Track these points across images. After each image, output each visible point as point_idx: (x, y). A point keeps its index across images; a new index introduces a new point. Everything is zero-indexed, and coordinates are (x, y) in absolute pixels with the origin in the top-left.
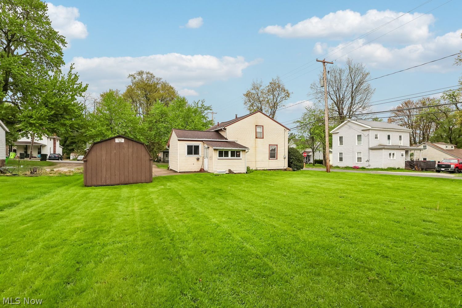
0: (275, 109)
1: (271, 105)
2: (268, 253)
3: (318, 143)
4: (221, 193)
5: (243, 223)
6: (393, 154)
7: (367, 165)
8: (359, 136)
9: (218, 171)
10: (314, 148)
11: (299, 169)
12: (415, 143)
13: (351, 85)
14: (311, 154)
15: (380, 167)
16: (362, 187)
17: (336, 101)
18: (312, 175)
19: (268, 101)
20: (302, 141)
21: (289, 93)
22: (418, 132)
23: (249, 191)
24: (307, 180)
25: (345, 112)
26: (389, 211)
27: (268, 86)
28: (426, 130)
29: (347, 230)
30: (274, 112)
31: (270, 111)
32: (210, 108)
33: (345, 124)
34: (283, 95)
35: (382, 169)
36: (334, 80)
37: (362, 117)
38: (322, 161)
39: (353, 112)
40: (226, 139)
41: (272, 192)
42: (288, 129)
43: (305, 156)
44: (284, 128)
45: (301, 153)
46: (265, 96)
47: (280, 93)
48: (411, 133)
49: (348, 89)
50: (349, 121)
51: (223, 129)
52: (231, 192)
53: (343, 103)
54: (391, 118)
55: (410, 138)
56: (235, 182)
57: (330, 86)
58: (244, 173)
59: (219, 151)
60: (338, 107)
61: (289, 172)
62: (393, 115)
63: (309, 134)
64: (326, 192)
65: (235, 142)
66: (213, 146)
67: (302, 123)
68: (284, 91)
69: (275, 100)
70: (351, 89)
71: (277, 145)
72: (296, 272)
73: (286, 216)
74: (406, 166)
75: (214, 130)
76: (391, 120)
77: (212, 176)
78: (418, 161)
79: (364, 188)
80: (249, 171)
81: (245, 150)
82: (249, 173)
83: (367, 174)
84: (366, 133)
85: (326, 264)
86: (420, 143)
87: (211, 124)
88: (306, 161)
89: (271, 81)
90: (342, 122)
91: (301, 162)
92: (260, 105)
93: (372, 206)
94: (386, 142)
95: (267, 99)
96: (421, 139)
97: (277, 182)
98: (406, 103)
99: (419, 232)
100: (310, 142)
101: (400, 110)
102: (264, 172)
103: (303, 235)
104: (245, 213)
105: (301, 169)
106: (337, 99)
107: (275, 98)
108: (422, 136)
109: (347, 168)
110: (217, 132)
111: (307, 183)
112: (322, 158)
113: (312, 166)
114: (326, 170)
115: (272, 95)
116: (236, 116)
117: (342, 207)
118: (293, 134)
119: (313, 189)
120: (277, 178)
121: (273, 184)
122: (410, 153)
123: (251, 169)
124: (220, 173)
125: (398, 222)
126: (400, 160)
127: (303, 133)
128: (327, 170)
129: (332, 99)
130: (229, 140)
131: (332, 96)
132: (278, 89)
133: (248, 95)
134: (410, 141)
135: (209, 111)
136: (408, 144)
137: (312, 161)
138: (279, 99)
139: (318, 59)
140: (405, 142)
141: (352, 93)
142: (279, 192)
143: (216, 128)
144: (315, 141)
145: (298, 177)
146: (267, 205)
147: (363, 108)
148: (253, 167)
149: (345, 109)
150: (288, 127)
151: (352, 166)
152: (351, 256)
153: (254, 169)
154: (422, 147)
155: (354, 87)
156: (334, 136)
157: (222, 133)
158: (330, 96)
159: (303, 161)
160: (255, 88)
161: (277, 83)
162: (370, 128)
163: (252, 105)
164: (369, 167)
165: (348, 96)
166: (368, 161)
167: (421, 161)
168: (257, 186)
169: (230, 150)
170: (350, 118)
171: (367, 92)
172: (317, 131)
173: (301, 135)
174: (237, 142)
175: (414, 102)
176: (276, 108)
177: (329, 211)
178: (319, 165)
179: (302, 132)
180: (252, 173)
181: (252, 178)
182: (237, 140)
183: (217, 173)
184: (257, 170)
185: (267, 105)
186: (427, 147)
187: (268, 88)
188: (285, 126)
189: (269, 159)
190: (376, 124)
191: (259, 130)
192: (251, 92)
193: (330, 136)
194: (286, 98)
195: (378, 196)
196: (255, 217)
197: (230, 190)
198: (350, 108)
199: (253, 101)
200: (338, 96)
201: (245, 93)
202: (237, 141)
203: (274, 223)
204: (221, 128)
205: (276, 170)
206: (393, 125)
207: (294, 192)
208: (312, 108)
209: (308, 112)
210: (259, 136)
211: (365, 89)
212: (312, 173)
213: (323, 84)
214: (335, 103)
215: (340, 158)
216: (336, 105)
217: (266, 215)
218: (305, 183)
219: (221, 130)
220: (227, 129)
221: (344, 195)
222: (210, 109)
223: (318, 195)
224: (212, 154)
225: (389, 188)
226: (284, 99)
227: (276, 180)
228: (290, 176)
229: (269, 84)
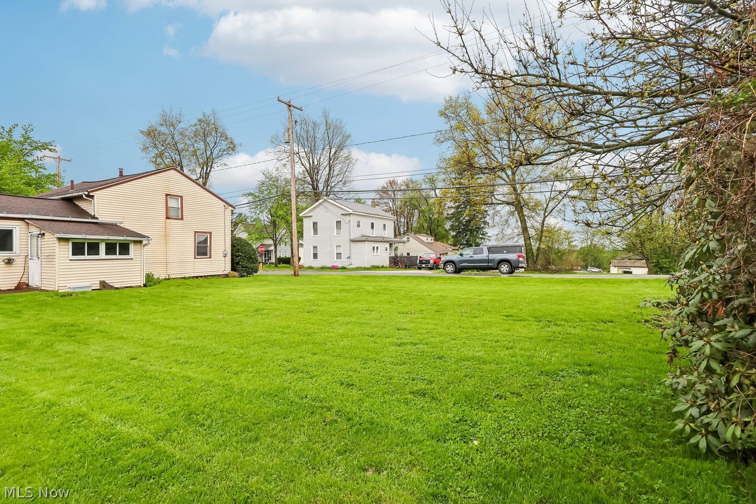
0: (209, 169)
1: (201, 161)
2: (167, 431)
3: (282, 232)
4: (72, 332)
5: (120, 385)
6: (377, 248)
7: (348, 263)
8: (338, 223)
9: (69, 285)
10: (276, 239)
11: (251, 274)
12: (400, 234)
13: (328, 147)
14: (272, 248)
15: (363, 266)
16: (338, 294)
17: (308, 169)
18: (271, 281)
19: (195, 151)
20: (256, 226)
21: (235, 143)
22: (402, 220)
23: (146, 321)
24: (261, 290)
25: (321, 186)
26: (365, 323)
27: (195, 125)
28: (410, 218)
29: (310, 359)
30: (207, 174)
31: (199, 170)
32: (50, 147)
33: (321, 204)
34: (224, 145)
35: (365, 269)
36: (305, 137)
37: (342, 196)
38: (289, 259)
39: (331, 187)
40: (94, 217)
41: (194, 318)
42: (231, 206)
43: (261, 251)
44: (224, 203)
45: (254, 247)
46: (188, 142)
47: (218, 142)
48: (396, 222)
49: (325, 153)
50: (325, 201)
51: (84, 196)
52: (102, 328)
53: (318, 172)
54: (375, 200)
55: (395, 228)
56: (115, 305)
57: (300, 144)
58: (140, 286)
59: (73, 243)
60: (312, 178)
61: (232, 279)
62: (378, 197)
63: (270, 216)
64: (289, 306)
65: (116, 225)
66: (53, 232)
67: (256, 197)
68: (226, 139)
69: (209, 153)
70: (328, 154)
71: (210, 233)
72: (218, 447)
73: (215, 355)
74: (390, 263)
75: (60, 197)
76: (374, 204)
77: (51, 297)
78: (402, 257)
79: (340, 296)
80: (150, 281)
81: (141, 242)
82: (150, 286)
83: (346, 276)
84: (347, 218)
85: (271, 418)
86: (404, 234)
87: (53, 182)
88: (265, 260)
89: (200, 116)
90: (317, 200)
91: (255, 261)
92: (178, 158)
93: (347, 319)
94: (368, 232)
95: (192, 149)
96: (406, 229)
97: (207, 298)
98: (390, 183)
99: (391, 344)
100: (270, 229)
101: (384, 191)
102: (185, 281)
103: (241, 382)
104: (129, 364)
105: (255, 274)
106: (310, 165)
107: (208, 148)
108: (406, 225)
109: (323, 268)
110: (70, 201)
111: (261, 295)
112: (289, 255)
113: (273, 268)
114: (293, 273)
115: (202, 143)
116: (121, 172)
117: (309, 326)
118: (243, 215)
119: (270, 304)
120: (209, 291)
121: (201, 303)
122: (394, 246)
123: (155, 277)
124: (77, 290)
125: (372, 336)
126: (383, 256)
127: (259, 214)
128: (295, 273)
129: (302, 164)
130: (102, 219)
131: (302, 160)
132: (213, 133)
133: (151, 133)
134: (395, 231)
135: (46, 152)
136: (392, 236)
137: (273, 260)
138: (216, 152)
139: (280, 99)
140: (389, 233)
141: (330, 160)
142: (210, 315)
143: (66, 192)
144: (279, 228)
145: (248, 287)
146: (182, 342)
147: (344, 184)
148: (160, 274)
149: (321, 181)
150: (231, 203)
151: (330, 265)
152: (308, 396)
153: (162, 277)
154: (405, 239)
155: (333, 152)
156: (305, 220)
157: (82, 205)
158: (300, 159)
159: (257, 261)
160: (169, 123)
161: (213, 122)
162: (351, 211)
163: (161, 155)
164: (350, 267)
165: (325, 164)
166: (349, 258)
167: (405, 256)
168: (165, 309)
169: (103, 240)
170: (327, 195)
171: (348, 161)
172: (280, 212)
173: (256, 217)
174: (121, 225)
175: (399, 182)
176: (211, 168)
177: (287, 335)
178: (285, 265)
179: (258, 212)
180: (156, 286)
181: (157, 294)
182: (123, 220)
183: (67, 290)
184: (168, 279)
185: (193, 159)
186: (411, 239)
187: (194, 129)
188: (226, 200)
189: (195, 258)
190: (358, 207)
191: (173, 203)
192: (159, 129)
193: (300, 220)
194: (230, 153)
195: (356, 305)
196: (152, 368)
197: (100, 323)
198: (327, 181)
199: (163, 148)
200: (311, 162)
201: (145, 129)
202: (122, 223)
203: (190, 373)
204: (80, 193)
205: (209, 277)
206: (378, 210)
207: (236, 313)
208: (274, 175)
209: (268, 180)
210: (174, 214)
211: (346, 157)
212: (271, 278)
213: (287, 139)
214: (307, 171)
215: (314, 254)
216: (308, 174)
217: (176, 361)
218: (257, 296)
219: (80, 198)
220: (95, 197)
221: (314, 308)
222: (50, 150)
223: (277, 313)
224: (54, 248)
225: (369, 293)
226: (225, 153)
227: (207, 295)
228: (233, 286)
229: (195, 121)
